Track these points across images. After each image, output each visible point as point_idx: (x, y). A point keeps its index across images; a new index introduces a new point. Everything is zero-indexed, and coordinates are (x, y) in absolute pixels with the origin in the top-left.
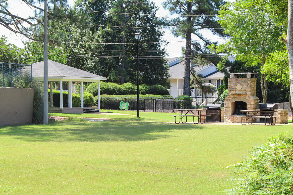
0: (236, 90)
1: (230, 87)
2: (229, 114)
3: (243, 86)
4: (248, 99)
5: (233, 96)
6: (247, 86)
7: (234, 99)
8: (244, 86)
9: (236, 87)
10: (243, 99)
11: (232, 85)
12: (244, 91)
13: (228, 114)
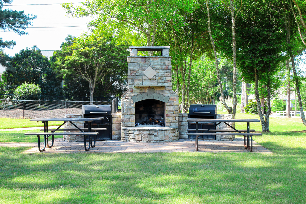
0: (144, 78)
1: (131, 73)
2: (132, 124)
3: (158, 71)
4: (169, 95)
5: (138, 91)
6: (165, 71)
7: (141, 95)
8: (160, 71)
9: (144, 73)
10: (158, 95)
11: (136, 69)
12: (160, 81)
13: (130, 124)
